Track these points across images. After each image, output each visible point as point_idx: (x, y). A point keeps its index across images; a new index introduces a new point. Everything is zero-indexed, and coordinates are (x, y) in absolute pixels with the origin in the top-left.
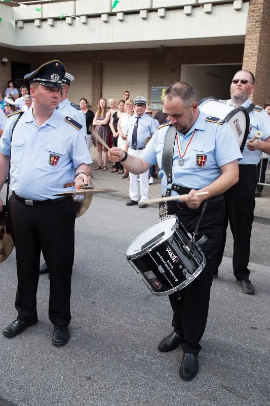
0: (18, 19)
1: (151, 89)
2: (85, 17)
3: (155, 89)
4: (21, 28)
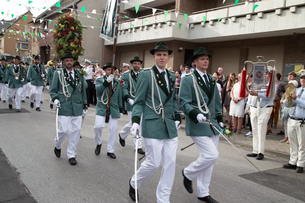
0: (191, 23)
1: (285, 65)
2: (234, 18)
3: (289, 65)
4: (193, 28)
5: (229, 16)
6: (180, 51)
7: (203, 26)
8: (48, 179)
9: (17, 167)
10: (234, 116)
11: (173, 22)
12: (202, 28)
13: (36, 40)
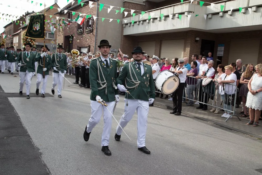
0: (209, 13)
2: (255, 7)
4: (210, 18)
5: (250, 5)
6: (197, 41)
7: (222, 17)
8: (67, 160)
9: (40, 147)
10: (251, 108)
11: (191, 12)
12: (220, 18)
13: (61, 30)
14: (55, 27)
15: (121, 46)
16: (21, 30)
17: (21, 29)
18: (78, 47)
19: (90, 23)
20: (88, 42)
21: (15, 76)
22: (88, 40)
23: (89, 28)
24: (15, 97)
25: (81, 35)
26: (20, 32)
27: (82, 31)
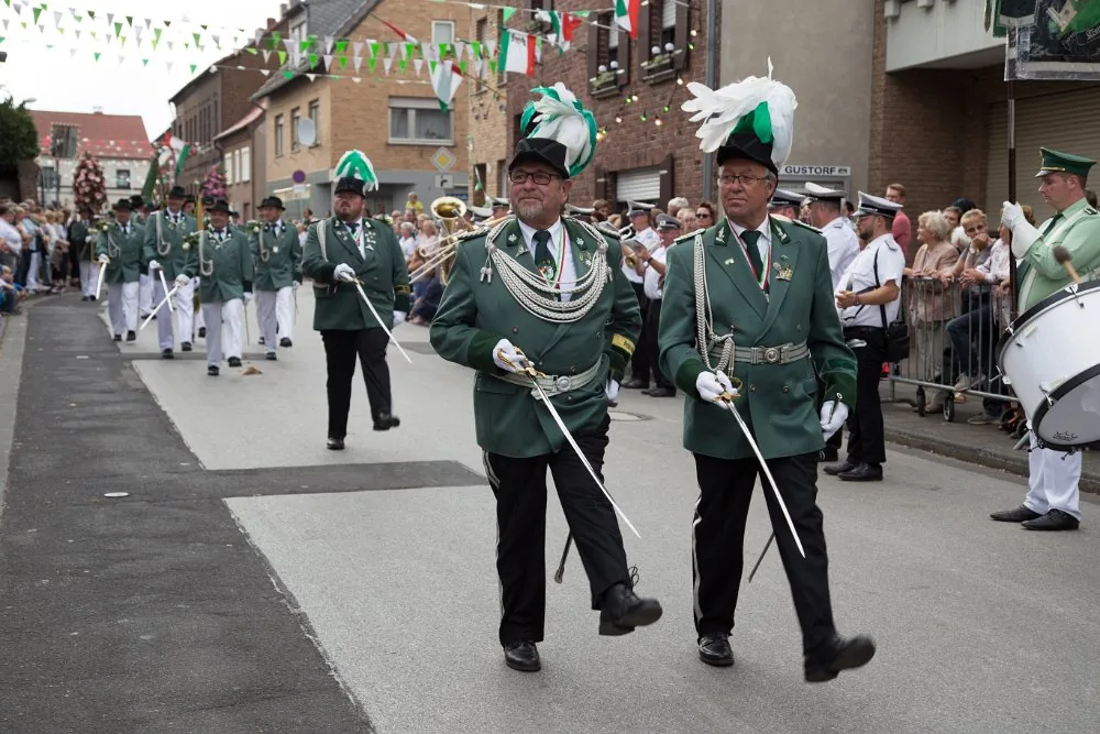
13: (493, 84)
14: (455, 69)
15: (871, 147)
16: (264, 105)
17: (260, 98)
18: (598, 172)
19: (670, 19)
20: (659, 138)
21: (252, 372)
22: (658, 123)
23: (663, 51)
24: (263, 495)
25: (612, 102)
26: (261, 119)
27: (620, 72)
